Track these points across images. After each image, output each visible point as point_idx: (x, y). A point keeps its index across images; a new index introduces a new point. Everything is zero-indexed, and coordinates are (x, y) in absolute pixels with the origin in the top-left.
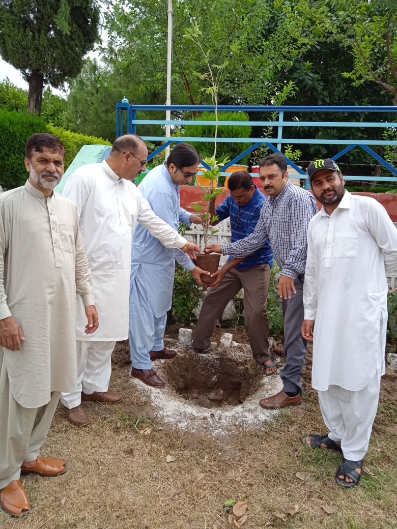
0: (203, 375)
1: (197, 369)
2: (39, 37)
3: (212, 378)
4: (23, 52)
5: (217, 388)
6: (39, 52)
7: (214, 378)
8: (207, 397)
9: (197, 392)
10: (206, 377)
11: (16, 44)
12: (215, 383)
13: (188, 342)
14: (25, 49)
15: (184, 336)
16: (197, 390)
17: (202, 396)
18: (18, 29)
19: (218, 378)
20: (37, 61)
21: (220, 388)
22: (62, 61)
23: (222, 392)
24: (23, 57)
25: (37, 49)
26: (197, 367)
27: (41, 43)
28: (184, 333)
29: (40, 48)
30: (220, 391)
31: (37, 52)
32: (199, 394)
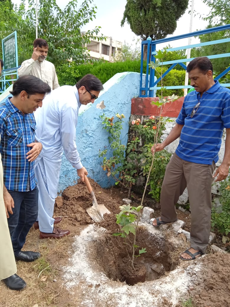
0: (150, 248)
1: (145, 242)
2: (149, 13)
3: (157, 253)
4: (139, 25)
5: (160, 262)
6: (148, 22)
7: (158, 254)
8: (151, 267)
9: (144, 259)
10: (152, 250)
11: (135, 20)
12: (158, 258)
13: (148, 219)
14: (140, 22)
15: (146, 213)
16: (145, 258)
17: (147, 264)
18: (137, 11)
19: (161, 254)
20: (147, 28)
21: (162, 263)
22: (162, 25)
23: (162, 267)
24: (139, 28)
25: (147, 20)
26: (145, 240)
27: (149, 16)
28: (146, 211)
29: (149, 19)
30: (161, 266)
31: (147, 22)
32: (145, 261)
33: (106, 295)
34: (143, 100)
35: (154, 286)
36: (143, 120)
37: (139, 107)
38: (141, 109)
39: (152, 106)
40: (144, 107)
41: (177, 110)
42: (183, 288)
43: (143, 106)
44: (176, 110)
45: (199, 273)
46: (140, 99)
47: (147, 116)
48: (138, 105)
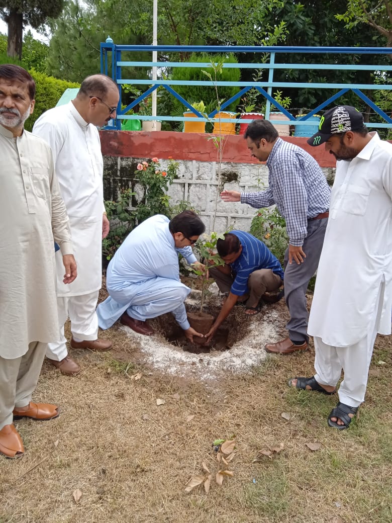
33: (216, 364)
34: (118, 134)
35: (250, 342)
36: (121, 165)
37: (111, 145)
38: (116, 147)
39: (134, 144)
40: (120, 144)
41: (175, 150)
42: (274, 334)
43: (118, 143)
44: (173, 150)
45: (279, 318)
46: (113, 133)
47: (128, 158)
48: (110, 141)
